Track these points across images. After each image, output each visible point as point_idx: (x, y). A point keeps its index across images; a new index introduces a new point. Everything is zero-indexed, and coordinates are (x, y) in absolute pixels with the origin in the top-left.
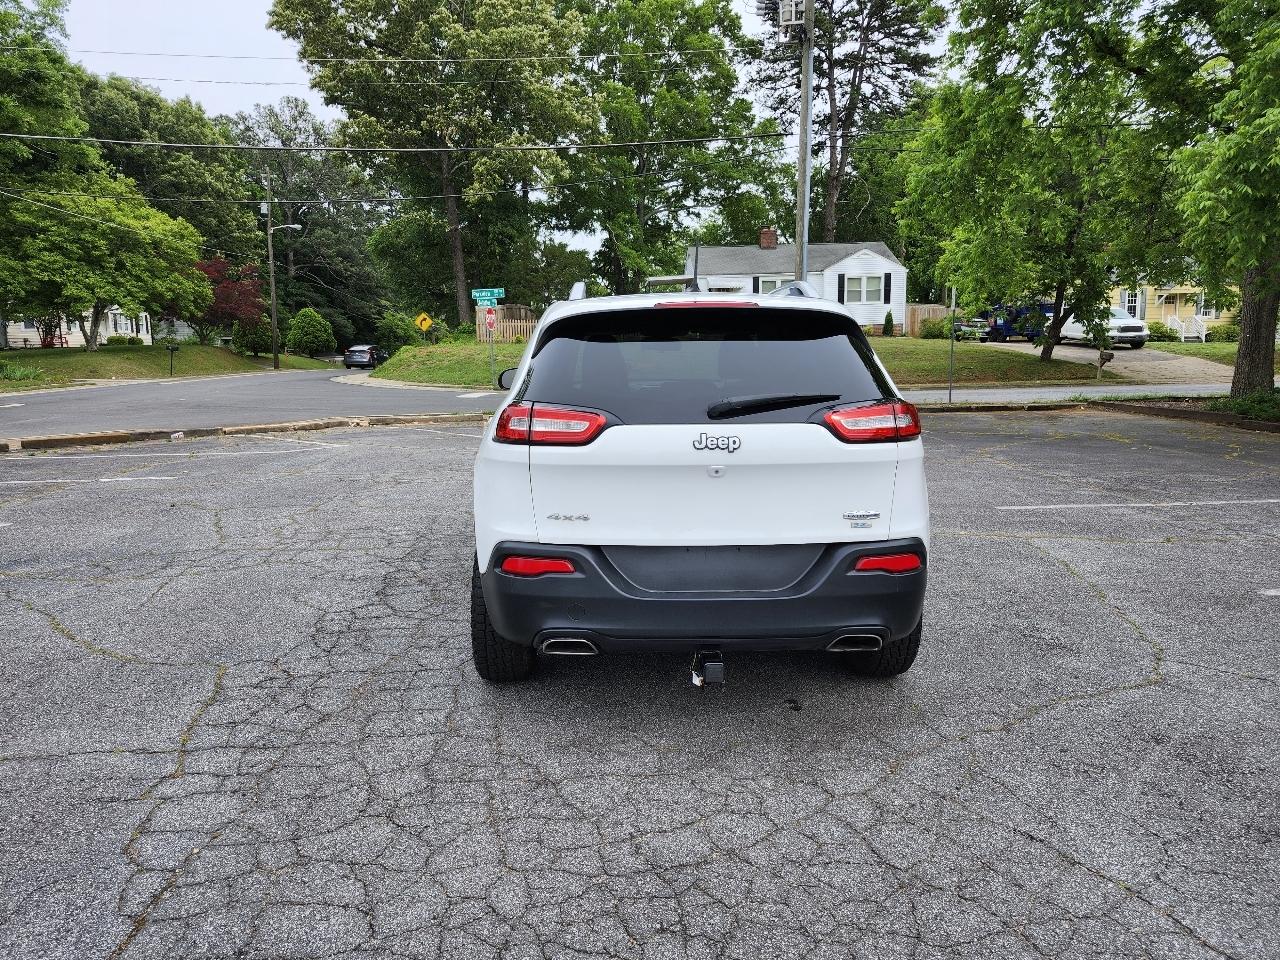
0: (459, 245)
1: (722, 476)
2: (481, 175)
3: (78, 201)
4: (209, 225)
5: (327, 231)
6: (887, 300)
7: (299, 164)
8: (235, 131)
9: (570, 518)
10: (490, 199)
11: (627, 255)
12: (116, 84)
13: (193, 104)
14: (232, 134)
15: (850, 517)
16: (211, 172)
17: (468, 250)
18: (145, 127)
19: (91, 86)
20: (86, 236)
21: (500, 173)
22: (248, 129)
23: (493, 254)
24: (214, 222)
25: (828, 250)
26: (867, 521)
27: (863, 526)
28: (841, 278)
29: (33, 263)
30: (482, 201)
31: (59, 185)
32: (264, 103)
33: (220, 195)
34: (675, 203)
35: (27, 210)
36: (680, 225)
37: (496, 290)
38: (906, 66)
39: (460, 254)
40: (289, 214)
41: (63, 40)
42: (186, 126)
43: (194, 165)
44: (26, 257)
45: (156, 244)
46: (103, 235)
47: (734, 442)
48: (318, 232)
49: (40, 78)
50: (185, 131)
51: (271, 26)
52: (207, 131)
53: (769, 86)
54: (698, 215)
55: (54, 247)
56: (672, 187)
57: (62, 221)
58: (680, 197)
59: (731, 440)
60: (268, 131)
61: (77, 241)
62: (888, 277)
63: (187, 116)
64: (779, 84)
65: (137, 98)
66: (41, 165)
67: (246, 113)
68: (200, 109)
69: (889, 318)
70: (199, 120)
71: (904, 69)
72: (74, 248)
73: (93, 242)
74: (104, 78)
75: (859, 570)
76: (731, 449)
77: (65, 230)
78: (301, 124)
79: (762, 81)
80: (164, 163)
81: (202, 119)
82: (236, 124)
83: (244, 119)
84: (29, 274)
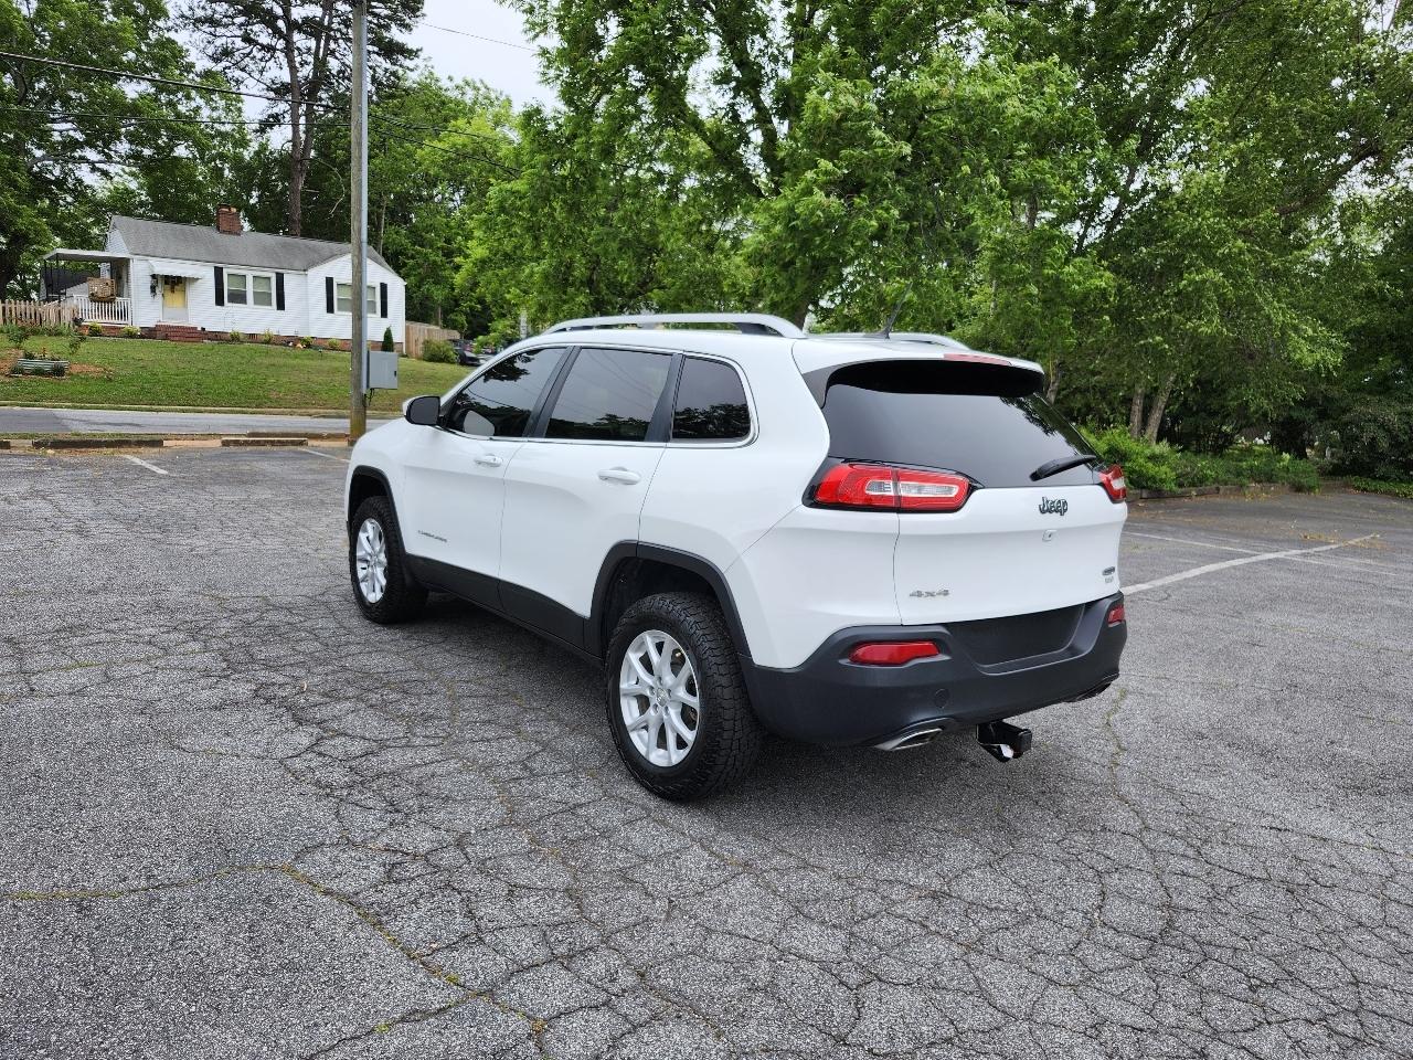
1: (1054, 540)
6: (384, 314)
9: (932, 595)
25: (306, 246)
28: (329, 281)
38: (376, 49)
53: (208, 30)
54: (105, 174)
62: (384, 287)
64: (220, 31)
69: (388, 335)
71: (374, 52)
79: (198, 20)
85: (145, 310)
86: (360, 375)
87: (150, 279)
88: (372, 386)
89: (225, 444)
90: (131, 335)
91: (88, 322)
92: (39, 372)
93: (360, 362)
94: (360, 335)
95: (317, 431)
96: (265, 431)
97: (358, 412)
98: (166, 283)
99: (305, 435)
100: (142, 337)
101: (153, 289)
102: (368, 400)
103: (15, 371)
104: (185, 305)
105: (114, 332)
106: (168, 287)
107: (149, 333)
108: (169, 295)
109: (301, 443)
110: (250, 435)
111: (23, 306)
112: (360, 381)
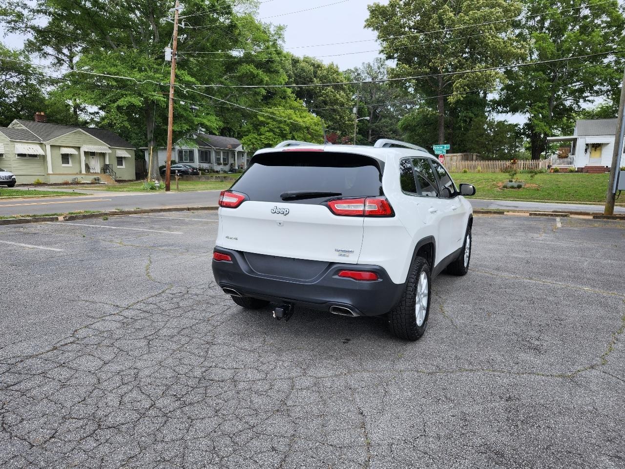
0: (443, 124)
1: (283, 226)
2: (457, 88)
3: (280, 112)
4: (336, 119)
5: (387, 120)
7: (379, 89)
8: (352, 76)
9: (232, 238)
10: (462, 99)
11: (537, 125)
12: (306, 60)
13: (335, 66)
14: (352, 77)
15: (338, 251)
16: (340, 94)
17: (447, 126)
18: (315, 77)
19: (295, 62)
20: (282, 125)
21: (468, 85)
22: (359, 74)
23: (460, 128)
24: (338, 117)
26: (347, 254)
27: (344, 255)
29: (263, 137)
30: (458, 102)
31: (275, 105)
32: (366, 62)
33: (342, 105)
34: (578, 95)
35: (263, 116)
36: (579, 107)
37: (445, 146)
39: (443, 128)
40: (372, 112)
41: (283, 44)
42: (331, 75)
43: (332, 92)
44: (261, 134)
45: (308, 128)
46: (288, 125)
47: (286, 211)
48: (383, 120)
49: (272, 62)
50: (331, 77)
51: (365, 27)
52: (340, 77)
55: (271, 130)
56: (577, 85)
57: (274, 120)
58: (581, 91)
59: (285, 210)
60: (366, 74)
61: (279, 127)
63: (333, 70)
65: (314, 65)
66: (270, 97)
67: (358, 68)
68: (337, 67)
70: (337, 72)
72: (277, 130)
73: (284, 128)
74: (302, 58)
75: (340, 276)
76: (285, 214)
77: (274, 123)
78: (382, 70)
80: (320, 92)
81: (338, 71)
82: (354, 72)
83: (357, 70)
84: (261, 141)
85: (581, 159)
86: (613, 183)
87: (585, 145)
88: (619, 188)
89: (531, 214)
90: (571, 171)
91: (554, 167)
92: (512, 187)
93: (614, 177)
94: (616, 163)
95: (587, 211)
96: (560, 210)
97: (609, 202)
98: (593, 147)
99: (569, 212)
100: (576, 172)
101: (586, 150)
102: (616, 197)
103: (505, 187)
104: (600, 156)
105: (565, 171)
106: (594, 149)
107: (580, 170)
108: (593, 153)
109: (566, 216)
110: (553, 212)
111: (536, 162)
112: (612, 186)
